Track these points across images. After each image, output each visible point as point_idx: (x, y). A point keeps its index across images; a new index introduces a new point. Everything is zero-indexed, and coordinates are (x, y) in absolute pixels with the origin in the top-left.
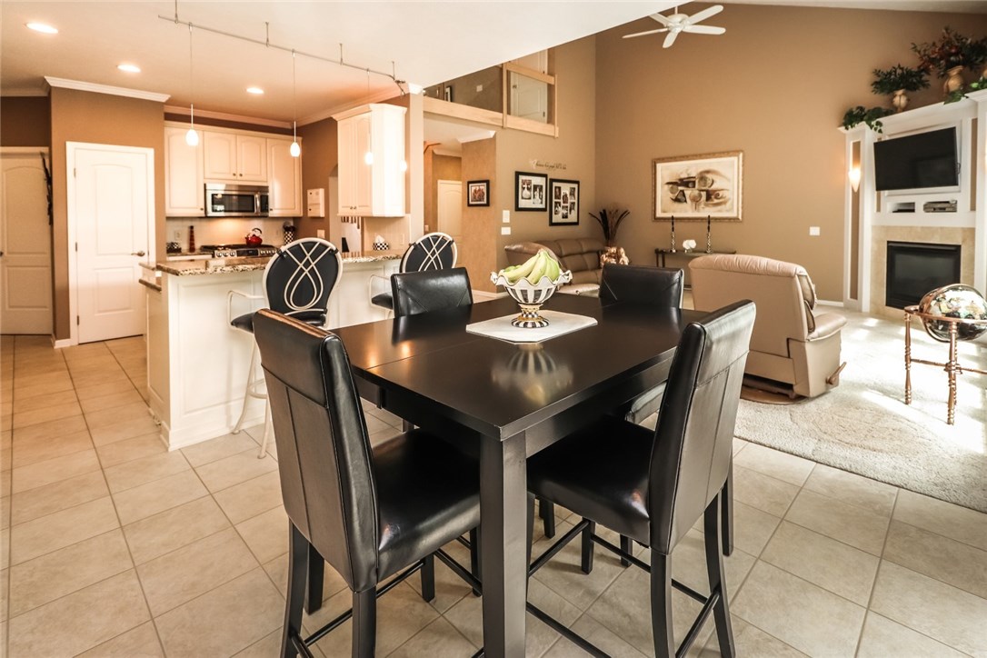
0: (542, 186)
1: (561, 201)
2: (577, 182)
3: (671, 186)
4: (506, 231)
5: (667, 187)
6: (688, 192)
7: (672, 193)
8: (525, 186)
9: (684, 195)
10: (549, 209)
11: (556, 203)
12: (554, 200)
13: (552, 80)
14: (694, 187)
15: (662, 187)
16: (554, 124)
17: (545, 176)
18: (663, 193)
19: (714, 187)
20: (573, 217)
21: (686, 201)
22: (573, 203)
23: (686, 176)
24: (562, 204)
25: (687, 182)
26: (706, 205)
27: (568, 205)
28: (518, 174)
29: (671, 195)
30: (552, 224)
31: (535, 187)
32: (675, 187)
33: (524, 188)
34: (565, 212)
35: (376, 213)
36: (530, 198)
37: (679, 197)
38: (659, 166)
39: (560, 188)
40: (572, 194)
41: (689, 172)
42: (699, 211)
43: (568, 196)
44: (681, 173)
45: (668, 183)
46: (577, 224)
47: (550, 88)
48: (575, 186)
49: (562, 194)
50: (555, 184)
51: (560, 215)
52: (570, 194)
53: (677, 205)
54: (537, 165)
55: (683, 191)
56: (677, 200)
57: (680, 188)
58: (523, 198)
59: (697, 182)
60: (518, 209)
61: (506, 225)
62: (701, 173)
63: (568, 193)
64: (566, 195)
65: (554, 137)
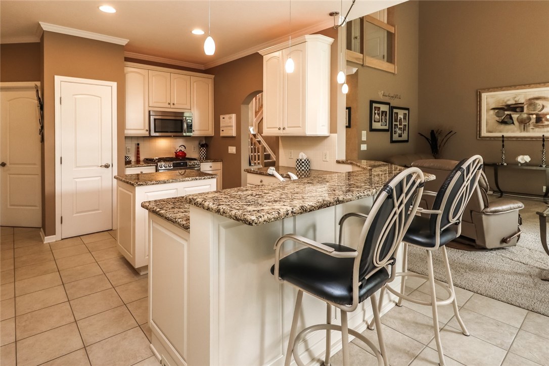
0: (386, 112)
1: (398, 123)
2: (408, 109)
3: (496, 111)
4: (364, 147)
5: (492, 112)
6: (515, 116)
7: (498, 116)
8: (376, 112)
9: (511, 118)
10: (390, 130)
11: (395, 125)
12: (394, 123)
13: (392, 30)
14: (522, 111)
15: (487, 111)
16: (394, 64)
17: (388, 104)
18: (487, 117)
19: (544, 111)
20: (405, 137)
21: (513, 123)
22: (405, 125)
23: (514, 103)
24: (399, 126)
25: (516, 108)
26: (536, 126)
27: (402, 126)
28: (372, 102)
29: (497, 119)
30: (392, 142)
31: (383, 112)
32: (501, 111)
33: (375, 114)
34: (400, 132)
35: (309, 133)
36: (379, 122)
37: (506, 120)
38: (484, 95)
39: (397, 113)
40: (405, 118)
41: (517, 99)
42: (527, 131)
43: (402, 120)
44: (509, 100)
45: (494, 109)
46: (407, 141)
47: (390, 36)
48: (406, 112)
49: (399, 118)
50: (395, 111)
51: (397, 134)
52: (404, 118)
53: (502, 127)
54: (383, 95)
55: (510, 115)
56: (503, 122)
57: (506, 113)
58: (375, 121)
59: (525, 107)
60: (372, 130)
61: (364, 142)
62: (530, 99)
63: (402, 117)
64: (401, 119)
65: (394, 74)
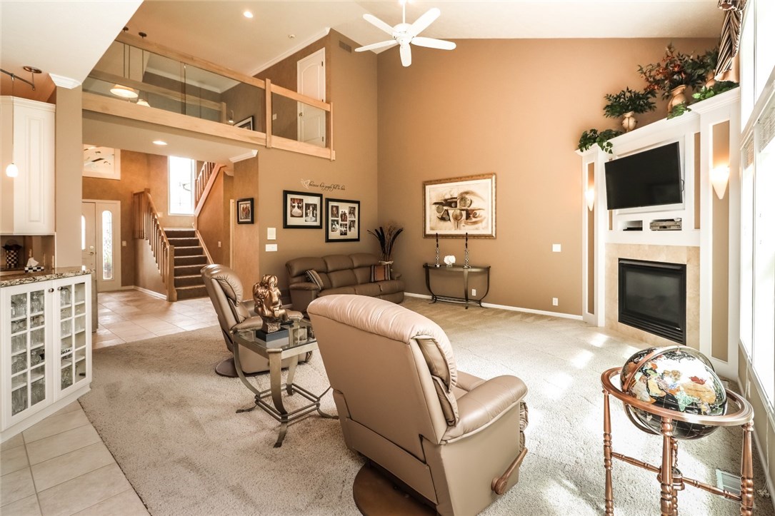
0: (315, 205)
1: (340, 219)
2: (358, 202)
3: (437, 206)
4: (271, 248)
5: (434, 207)
6: (451, 212)
7: (438, 212)
8: (296, 204)
9: (448, 214)
10: (324, 226)
11: (333, 221)
12: (330, 218)
13: (328, 108)
14: (456, 207)
15: (430, 204)
16: (330, 148)
17: (320, 195)
18: (432, 213)
19: (472, 207)
21: (449, 220)
22: (354, 222)
23: (450, 197)
24: (340, 222)
25: (450, 203)
26: (466, 223)
27: (348, 223)
28: (286, 193)
29: (438, 214)
30: (328, 240)
31: (308, 206)
32: (441, 206)
33: (294, 207)
34: (343, 229)
36: (302, 216)
37: (444, 216)
38: (428, 187)
39: (337, 207)
40: (352, 212)
41: (452, 193)
42: (460, 229)
43: (347, 215)
44: (446, 194)
45: (435, 204)
46: (358, 240)
47: (328, 113)
48: (356, 206)
49: (340, 213)
51: (338, 232)
52: (350, 213)
53: (443, 224)
54: (310, 185)
55: (447, 211)
56: (442, 219)
57: (445, 208)
58: (292, 216)
59: (458, 202)
60: (286, 226)
61: (272, 242)
62: (462, 194)
63: (347, 212)
64: (345, 214)
65: (330, 160)
